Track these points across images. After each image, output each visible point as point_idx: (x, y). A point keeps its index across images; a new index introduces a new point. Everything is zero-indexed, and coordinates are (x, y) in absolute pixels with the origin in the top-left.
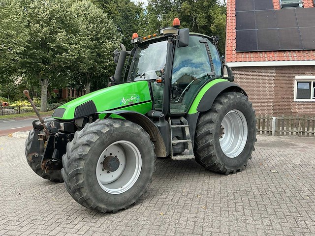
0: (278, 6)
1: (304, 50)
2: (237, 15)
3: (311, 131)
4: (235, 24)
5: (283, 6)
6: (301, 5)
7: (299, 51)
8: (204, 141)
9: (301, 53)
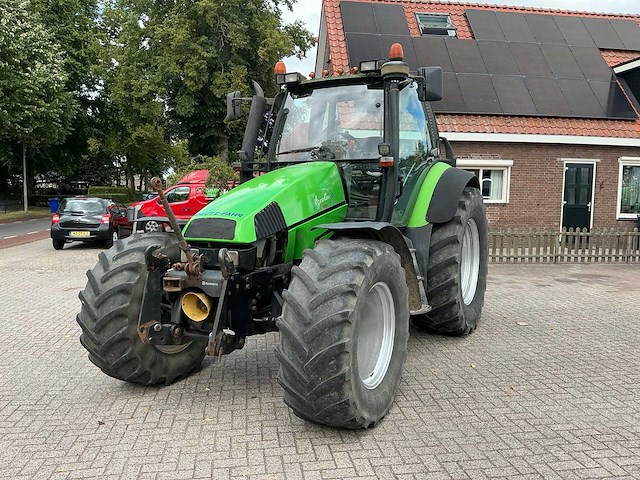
0: (416, 31)
1: (468, 115)
2: (347, 40)
3: (498, 253)
4: (345, 57)
5: (426, 31)
6: (452, 33)
7: (460, 115)
8: (443, 277)
9: (464, 120)
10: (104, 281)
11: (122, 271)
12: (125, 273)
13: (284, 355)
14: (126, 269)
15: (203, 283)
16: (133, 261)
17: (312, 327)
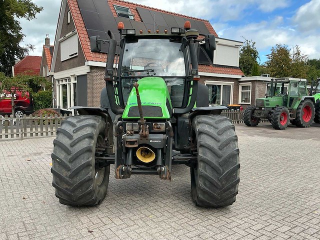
0: (116, 14)
2: (82, 14)
6: (131, 18)
10: (72, 145)
11: (85, 138)
12: (87, 140)
13: (207, 174)
14: (87, 137)
15: (151, 141)
16: (88, 132)
17: (223, 158)
